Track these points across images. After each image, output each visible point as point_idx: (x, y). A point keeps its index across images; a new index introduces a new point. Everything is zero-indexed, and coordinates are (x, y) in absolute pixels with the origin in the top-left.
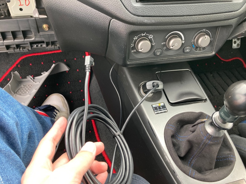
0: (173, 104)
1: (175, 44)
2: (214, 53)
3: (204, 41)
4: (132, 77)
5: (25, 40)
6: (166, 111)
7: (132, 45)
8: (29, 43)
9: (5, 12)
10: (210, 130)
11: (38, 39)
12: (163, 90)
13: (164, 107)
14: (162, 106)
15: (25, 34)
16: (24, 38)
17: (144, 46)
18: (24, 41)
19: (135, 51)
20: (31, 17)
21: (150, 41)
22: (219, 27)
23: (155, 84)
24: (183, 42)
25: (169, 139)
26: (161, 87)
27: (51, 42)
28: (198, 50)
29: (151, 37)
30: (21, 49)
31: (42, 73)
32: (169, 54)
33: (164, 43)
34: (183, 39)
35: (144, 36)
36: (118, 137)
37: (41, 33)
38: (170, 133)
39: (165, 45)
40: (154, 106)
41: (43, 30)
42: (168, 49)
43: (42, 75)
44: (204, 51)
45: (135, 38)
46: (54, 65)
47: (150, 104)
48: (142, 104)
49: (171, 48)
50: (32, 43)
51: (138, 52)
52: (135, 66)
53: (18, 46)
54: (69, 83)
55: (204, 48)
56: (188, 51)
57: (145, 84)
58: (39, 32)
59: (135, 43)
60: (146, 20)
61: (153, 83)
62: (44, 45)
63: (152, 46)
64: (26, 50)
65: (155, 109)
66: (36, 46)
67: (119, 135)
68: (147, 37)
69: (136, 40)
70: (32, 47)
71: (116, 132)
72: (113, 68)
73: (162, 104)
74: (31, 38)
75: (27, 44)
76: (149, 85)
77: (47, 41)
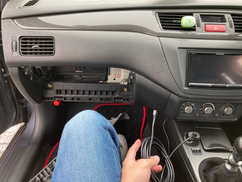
0: (207, 151)
1: (208, 110)
2: (236, 119)
3: (228, 110)
4: (179, 128)
5: (113, 96)
6: (201, 154)
7: (181, 108)
8: (114, 98)
9: (103, 79)
10: (228, 167)
11: (120, 97)
12: (200, 139)
13: (200, 151)
14: (198, 150)
15: (113, 93)
16: (112, 95)
17: (188, 109)
18: (111, 97)
19: (183, 111)
20: (119, 83)
21: (193, 107)
22: (239, 103)
23: (194, 134)
24: (214, 110)
25: (202, 172)
26: (198, 137)
27: (127, 99)
28: (225, 116)
29: (193, 104)
30: (109, 101)
31: (111, 118)
32: (204, 116)
33: (202, 109)
34: (214, 108)
35: (189, 104)
36: (167, 159)
37: (122, 93)
38: (203, 168)
39: (201, 110)
40: (193, 149)
41: (124, 91)
42: (204, 113)
43: (111, 119)
44: (229, 117)
45: (184, 104)
46: (121, 114)
47: (190, 148)
48: (183, 144)
49: (206, 112)
50: (115, 98)
51: (184, 112)
52: (182, 121)
53: (107, 99)
54: (128, 128)
55: (229, 115)
56: (217, 115)
57: (188, 134)
58: (121, 92)
59: (183, 107)
60: (190, 96)
61: (193, 133)
62: (122, 100)
63: (193, 110)
64: (111, 102)
65: (194, 151)
66: (117, 100)
67: (167, 158)
68: (191, 104)
69: (184, 106)
70: (115, 100)
71: (166, 156)
72: (166, 121)
73: (199, 149)
74: (116, 95)
75: (113, 98)
76: (190, 134)
77: (125, 98)
